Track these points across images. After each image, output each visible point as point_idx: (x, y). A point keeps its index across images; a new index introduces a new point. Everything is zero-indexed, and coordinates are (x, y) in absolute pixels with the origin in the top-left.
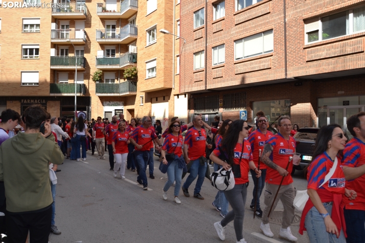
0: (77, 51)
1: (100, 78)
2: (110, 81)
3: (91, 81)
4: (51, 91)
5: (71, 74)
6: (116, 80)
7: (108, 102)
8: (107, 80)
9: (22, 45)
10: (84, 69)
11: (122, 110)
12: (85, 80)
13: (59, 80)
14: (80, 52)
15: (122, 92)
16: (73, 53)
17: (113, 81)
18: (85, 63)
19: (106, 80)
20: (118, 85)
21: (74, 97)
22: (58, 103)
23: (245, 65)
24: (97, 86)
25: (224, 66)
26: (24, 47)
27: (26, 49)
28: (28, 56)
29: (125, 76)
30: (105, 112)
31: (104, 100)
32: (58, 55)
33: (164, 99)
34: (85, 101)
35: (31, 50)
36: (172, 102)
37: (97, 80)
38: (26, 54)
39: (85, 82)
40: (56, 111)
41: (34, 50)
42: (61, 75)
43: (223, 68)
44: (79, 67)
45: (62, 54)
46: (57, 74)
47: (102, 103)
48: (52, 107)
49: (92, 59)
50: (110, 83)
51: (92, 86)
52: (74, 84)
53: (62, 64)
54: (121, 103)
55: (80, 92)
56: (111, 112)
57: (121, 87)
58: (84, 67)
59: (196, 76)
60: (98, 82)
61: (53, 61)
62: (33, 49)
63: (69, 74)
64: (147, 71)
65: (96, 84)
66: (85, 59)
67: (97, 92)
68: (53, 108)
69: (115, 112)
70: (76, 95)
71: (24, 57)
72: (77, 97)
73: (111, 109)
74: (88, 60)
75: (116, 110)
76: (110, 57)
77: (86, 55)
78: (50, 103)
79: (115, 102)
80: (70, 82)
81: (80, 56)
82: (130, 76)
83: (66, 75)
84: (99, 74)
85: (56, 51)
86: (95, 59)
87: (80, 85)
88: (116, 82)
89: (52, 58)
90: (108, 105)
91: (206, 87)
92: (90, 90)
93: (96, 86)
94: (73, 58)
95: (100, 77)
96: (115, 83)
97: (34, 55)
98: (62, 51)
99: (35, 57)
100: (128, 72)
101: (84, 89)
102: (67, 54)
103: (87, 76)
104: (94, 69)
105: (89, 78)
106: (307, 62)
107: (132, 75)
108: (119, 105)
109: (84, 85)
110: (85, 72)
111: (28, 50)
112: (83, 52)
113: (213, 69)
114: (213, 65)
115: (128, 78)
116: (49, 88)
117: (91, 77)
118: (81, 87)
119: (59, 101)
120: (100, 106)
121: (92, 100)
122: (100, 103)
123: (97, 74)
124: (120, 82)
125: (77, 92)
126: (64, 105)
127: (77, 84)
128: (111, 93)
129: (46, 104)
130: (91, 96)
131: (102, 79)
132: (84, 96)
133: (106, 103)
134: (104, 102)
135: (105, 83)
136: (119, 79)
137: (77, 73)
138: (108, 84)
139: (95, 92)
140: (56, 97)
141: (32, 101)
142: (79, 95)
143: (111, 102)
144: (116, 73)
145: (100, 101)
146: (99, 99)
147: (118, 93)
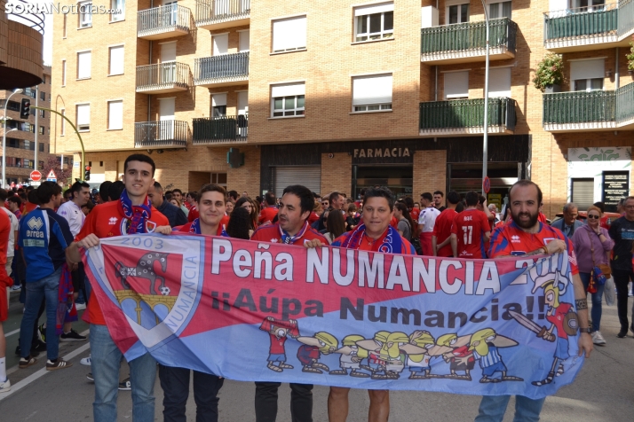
0: (494, 6)
1: (558, 78)
2: (589, 83)
3: (532, 87)
4: (423, 126)
5: (474, 72)
6: (607, 80)
7: (581, 151)
8: (580, 84)
9: (354, 8)
10: (512, 55)
11: (626, 173)
12: (514, 88)
13: (445, 91)
14: (501, 7)
15: (625, 117)
16: (481, 12)
17: (598, 82)
18: (514, 38)
19: (577, 82)
20: (611, 96)
21: (480, 137)
22: (441, 156)
24: (547, 101)
26: (359, 13)
27: (364, 17)
28: (368, 34)
30: (574, 180)
31: (569, 143)
32: (441, 22)
34: (514, 149)
35: (375, 17)
37: (548, 85)
38: (364, 30)
39: (515, 93)
40: (435, 179)
41: (382, 17)
42: (449, 78)
44: (497, 52)
45: (453, 18)
46: (441, 76)
47: (565, 152)
48: (426, 166)
49: (533, 24)
50: (589, 90)
51: (531, 101)
52: (482, 100)
53: (451, 48)
54: (624, 150)
55: (500, 124)
56: (592, 180)
57: (620, 99)
58: (511, 48)
60: (550, 91)
61: (430, 40)
62: (379, 15)
63: (470, 73)
65: (545, 96)
66: (513, 27)
67: (547, 119)
68: (428, 171)
69: (604, 180)
70: (485, 130)
71: (358, 39)
72: (491, 137)
73: (593, 168)
74: (523, 29)
75: (605, 173)
76: (590, 10)
77: (517, 16)
78: (422, 157)
79: (605, 149)
80: (474, 94)
81: (500, 18)
83: (463, 76)
84: (552, 64)
85: (437, 12)
86: (543, 23)
87: (499, 102)
88: (608, 85)
89: (425, 33)
90: (582, 158)
92: (529, 116)
93: (545, 102)
94: (480, 27)
95: (556, 74)
96: (604, 89)
97: (383, 31)
98: (453, 11)
99: (384, 35)
101: (510, 112)
102: (464, 19)
103: (520, 77)
104: (541, 51)
105: (525, 82)
108: (616, 157)
109: (511, 102)
110: (514, 64)
111: (368, 19)
112: (508, 7)
116: (417, 116)
117: (532, 76)
118: (503, 106)
119: (445, 151)
120: (556, 162)
121: (533, 144)
122: (560, 150)
123: (547, 65)
124: (618, 85)
125: (490, 123)
126: (457, 161)
127: (489, 99)
128: (589, 121)
129: (410, 159)
130: (530, 133)
131: (562, 80)
132: (510, 133)
133: (574, 153)
134: (569, 150)
135: (572, 91)
136: (616, 75)
137: (489, 70)
138: (581, 94)
139: (541, 121)
140: (435, 140)
141: (379, 153)
142: (495, 130)
143: (590, 149)
144: (606, 60)
145: (557, 146)
146: (555, 141)
147: (612, 120)
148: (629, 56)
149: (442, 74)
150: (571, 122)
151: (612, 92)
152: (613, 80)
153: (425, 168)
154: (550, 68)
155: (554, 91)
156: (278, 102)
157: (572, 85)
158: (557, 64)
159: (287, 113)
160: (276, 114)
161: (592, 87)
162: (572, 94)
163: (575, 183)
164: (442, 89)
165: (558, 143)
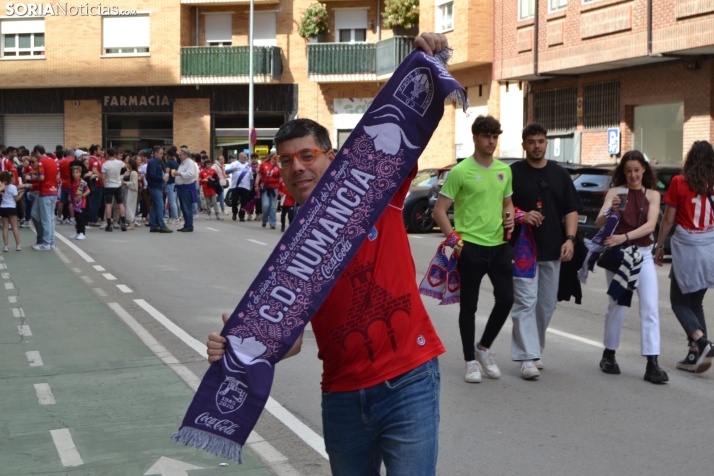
1: (322, 28)
2: (353, 34)
3: (296, 36)
4: (184, 73)
7: (346, 101)
8: (345, 34)
10: (276, 1)
12: (279, 35)
13: (207, 35)
17: (362, 34)
19: (341, 31)
20: (372, 50)
21: (246, 86)
23: (595, 18)
24: (312, 53)
25: (564, 16)
29: (387, 22)
30: (340, 131)
31: (334, 94)
33: (480, 95)
34: (280, 98)
36: (495, 103)
37: (313, 35)
39: (278, 41)
42: (210, 19)
43: (563, 20)
46: (202, 18)
47: (330, 104)
48: (188, 115)
50: (353, 42)
51: (297, 53)
52: (247, 48)
55: (264, 72)
57: (380, 53)
59: (521, 35)
60: (314, 42)
63: (234, 16)
64: (439, 12)
65: (310, 46)
67: (312, 69)
68: (190, 121)
70: (251, 79)
72: (257, 87)
78: (182, 105)
79: (367, 100)
80: (238, 41)
82: (400, 21)
83: (227, 17)
84: (316, 14)
87: (264, 50)
88: (372, 38)
90: (346, 109)
91: (536, 67)
93: (310, 53)
95: (320, 24)
96: (367, 42)
100: (395, 12)
101: (275, 60)
103: (284, 24)
105: (288, 31)
106: (679, 19)
107: (407, 20)
109: (277, 51)
110: (279, 10)
113: (549, 20)
114: (549, 12)
115: (397, 29)
118: (268, 55)
119: (208, 100)
120: (322, 112)
121: (300, 94)
122: (324, 102)
123: (310, 14)
124: (380, 38)
125: (256, 73)
126: (221, 110)
127: (254, 48)
128: (352, 73)
129: (170, 108)
130: (295, 82)
131: (326, 29)
132: (276, 82)
133: (340, 103)
134: (335, 100)
135: (337, 42)
136: (378, 28)
137: (254, 14)
138: (344, 46)
139: (307, 70)
140: (197, 88)
141: (133, 101)
142: (260, 79)
143: (355, 99)
144: (369, 11)
145: (322, 97)
146: (320, 92)
147: (373, 72)
148: (384, 15)
149: (203, 16)
150: (335, 73)
151: (373, 45)
152: (374, 32)
153: (187, 118)
154: (314, 19)
155: (319, 41)
156: (9, 39)
157: (337, 35)
158: (321, 15)
159: (21, 53)
160: (7, 54)
161: (356, 40)
162: (335, 46)
163: (341, 134)
164: (204, 32)
165: (324, 93)
